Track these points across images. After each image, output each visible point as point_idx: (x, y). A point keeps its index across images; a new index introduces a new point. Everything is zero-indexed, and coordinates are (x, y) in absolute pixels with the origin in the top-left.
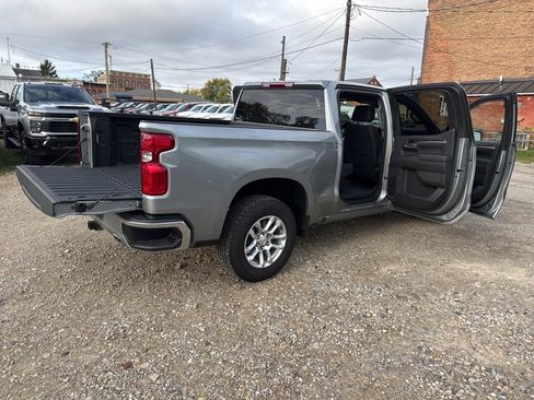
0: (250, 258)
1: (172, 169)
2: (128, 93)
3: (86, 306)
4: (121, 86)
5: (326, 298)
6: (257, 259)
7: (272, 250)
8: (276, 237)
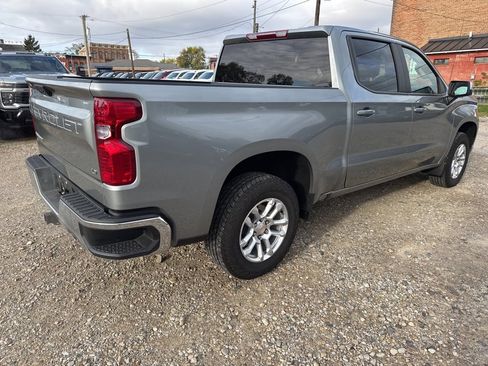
0: (246, 252)
1: (140, 148)
2: (108, 65)
3: (44, 324)
4: (101, 58)
5: (344, 300)
6: (254, 252)
7: (272, 239)
8: (276, 222)
